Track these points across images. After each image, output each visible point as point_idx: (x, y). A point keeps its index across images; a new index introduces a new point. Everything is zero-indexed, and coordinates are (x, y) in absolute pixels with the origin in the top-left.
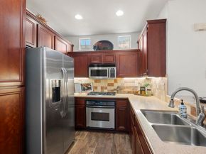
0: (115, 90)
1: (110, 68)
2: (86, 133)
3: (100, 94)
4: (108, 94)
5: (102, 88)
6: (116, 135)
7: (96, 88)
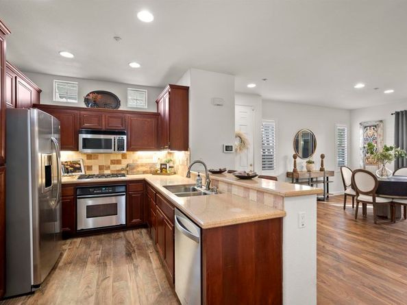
0: (122, 169)
1: (117, 137)
2: (78, 240)
3: (98, 176)
4: (113, 175)
5: (101, 168)
6: (128, 232)
7: (89, 168)
